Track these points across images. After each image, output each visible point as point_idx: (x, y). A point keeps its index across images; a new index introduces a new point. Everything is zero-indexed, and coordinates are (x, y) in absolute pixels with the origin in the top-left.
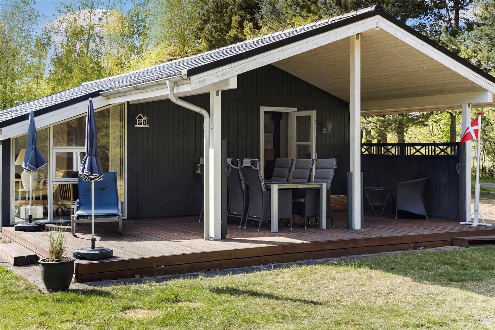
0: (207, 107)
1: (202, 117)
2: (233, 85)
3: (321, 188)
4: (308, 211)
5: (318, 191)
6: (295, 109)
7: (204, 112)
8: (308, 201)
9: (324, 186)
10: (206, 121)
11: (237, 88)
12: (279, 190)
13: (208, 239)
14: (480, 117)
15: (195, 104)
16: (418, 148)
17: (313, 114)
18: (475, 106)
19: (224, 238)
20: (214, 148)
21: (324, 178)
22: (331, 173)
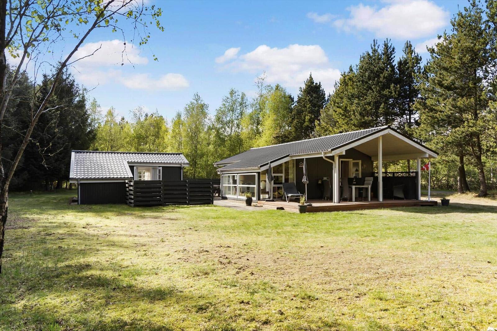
0: (334, 160)
1: (332, 164)
2: (343, 153)
3: (368, 187)
4: (364, 195)
5: (367, 189)
6: (352, 160)
7: (333, 162)
8: (364, 192)
9: (370, 187)
10: (334, 165)
11: (345, 154)
12: (355, 188)
13: (334, 203)
14: (430, 162)
15: (330, 159)
16: (400, 174)
17: (360, 162)
18: (421, 158)
19: (339, 203)
20: (336, 173)
21: (369, 184)
22: (371, 182)
